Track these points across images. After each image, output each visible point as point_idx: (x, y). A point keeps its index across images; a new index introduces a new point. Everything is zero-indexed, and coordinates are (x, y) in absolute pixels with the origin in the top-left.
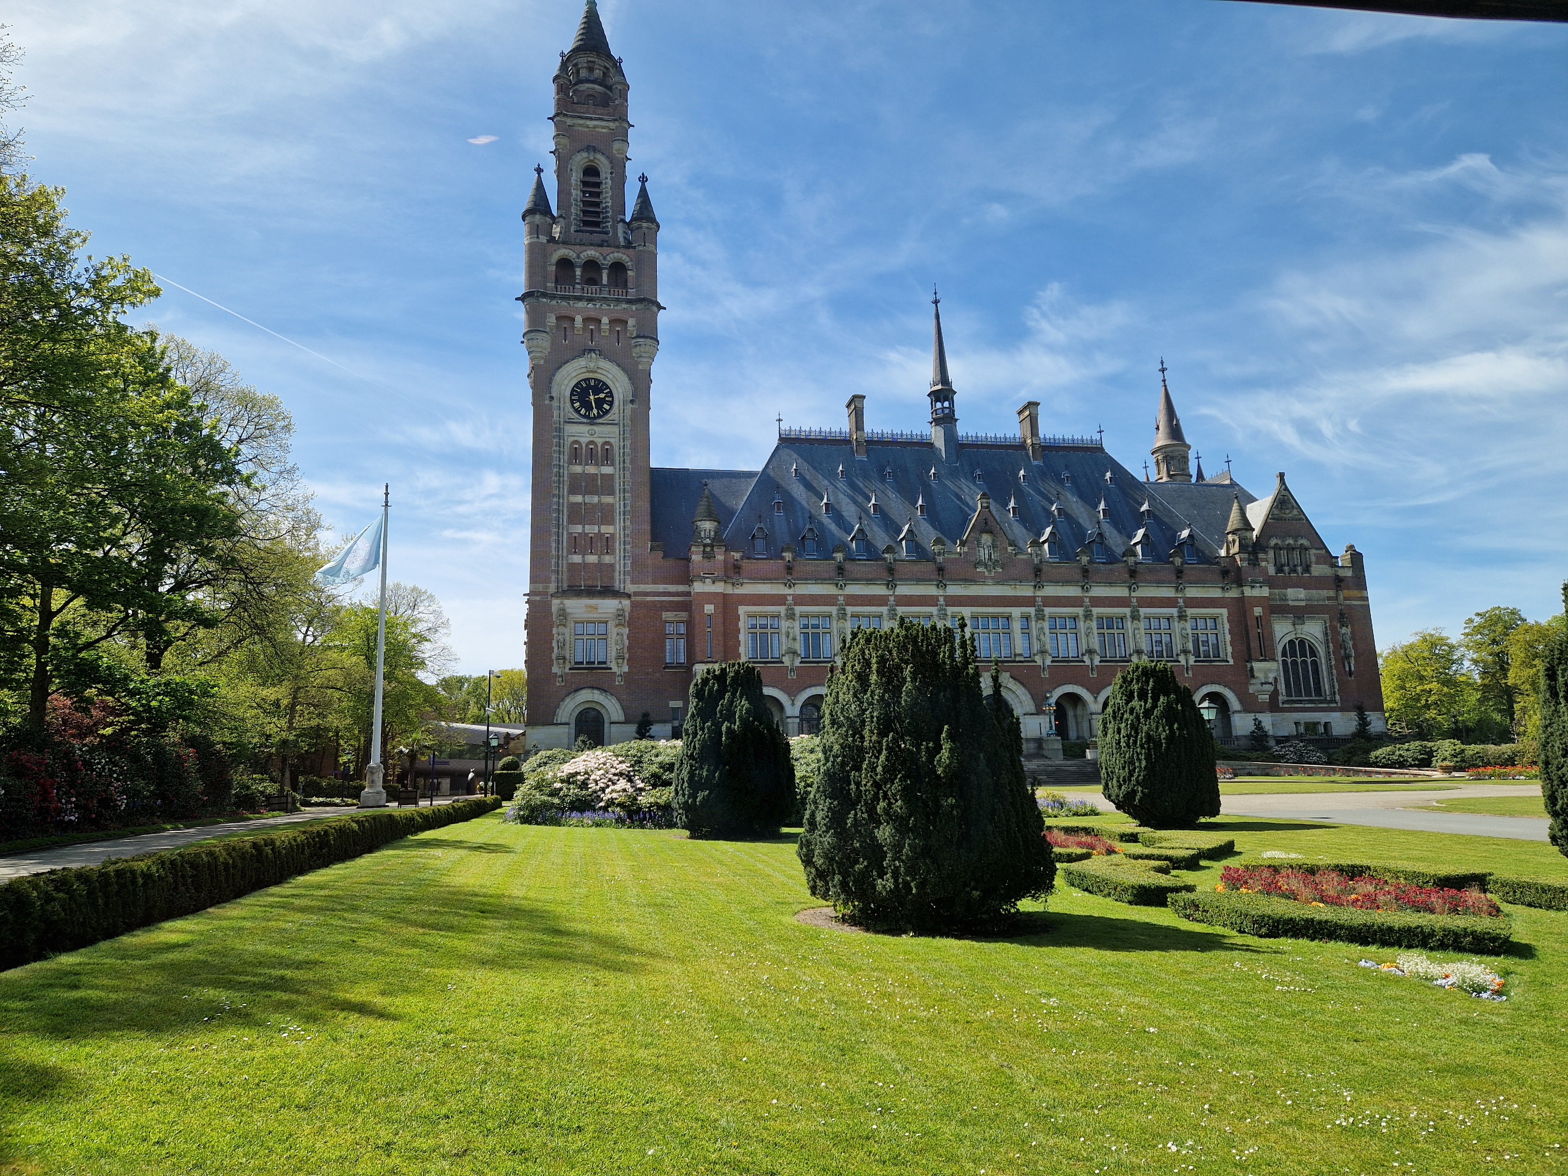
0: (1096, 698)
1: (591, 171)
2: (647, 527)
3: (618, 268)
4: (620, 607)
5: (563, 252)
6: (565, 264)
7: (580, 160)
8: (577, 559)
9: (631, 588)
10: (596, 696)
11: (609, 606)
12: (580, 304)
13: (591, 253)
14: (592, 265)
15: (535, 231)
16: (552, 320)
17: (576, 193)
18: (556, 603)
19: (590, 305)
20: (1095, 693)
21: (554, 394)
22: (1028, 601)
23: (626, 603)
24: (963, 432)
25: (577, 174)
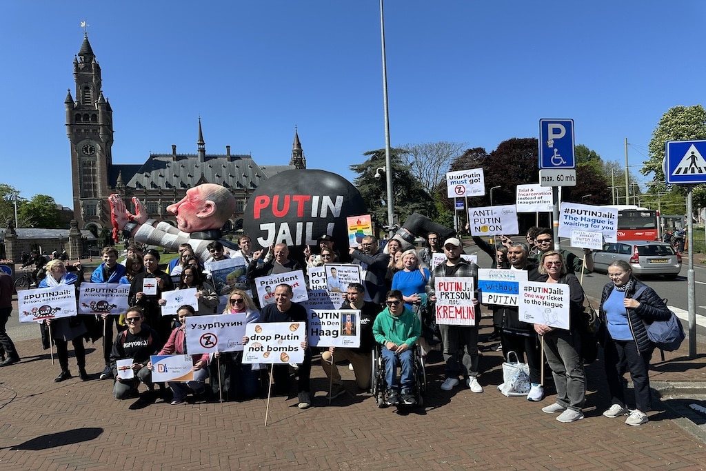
1: (87, 88)
2: (106, 182)
3: (94, 115)
4: (99, 201)
5: (77, 112)
6: (78, 114)
7: (84, 84)
8: (87, 190)
9: (102, 197)
10: (94, 222)
13: (86, 112)
14: (86, 114)
15: (69, 107)
16: (75, 131)
17: (82, 95)
18: (81, 201)
19: (86, 126)
21: (78, 150)
23: (101, 200)
24: (207, 153)
25: (82, 89)
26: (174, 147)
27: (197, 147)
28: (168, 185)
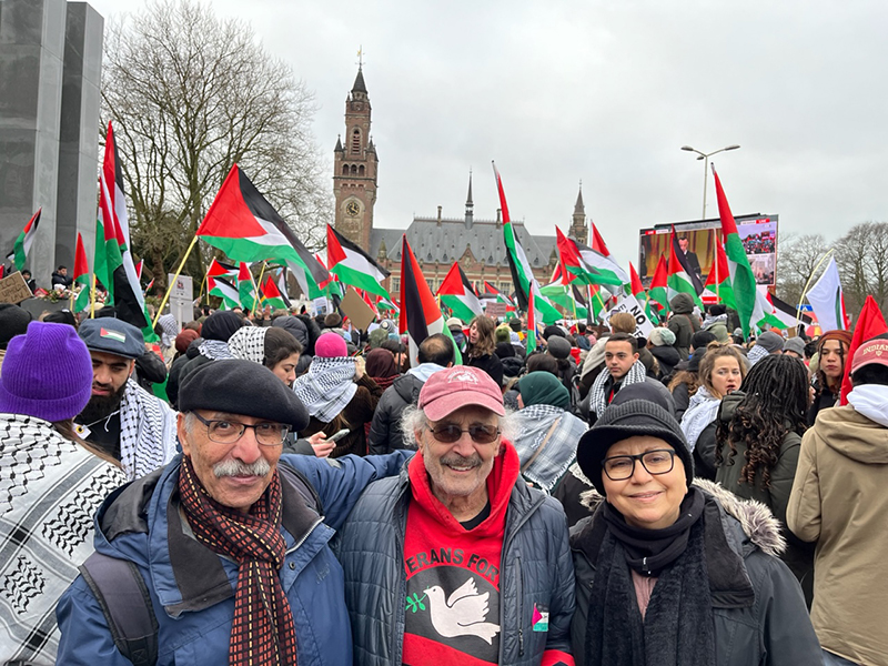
1: (356, 132)
3: (362, 167)
5: (345, 163)
6: (346, 166)
7: (353, 129)
12: (350, 180)
13: (354, 163)
14: (354, 166)
16: (341, 185)
17: (351, 141)
19: (353, 180)
21: (341, 207)
22: (480, 278)
24: (475, 218)
25: (352, 134)
26: (440, 209)
27: (464, 209)
28: (430, 256)
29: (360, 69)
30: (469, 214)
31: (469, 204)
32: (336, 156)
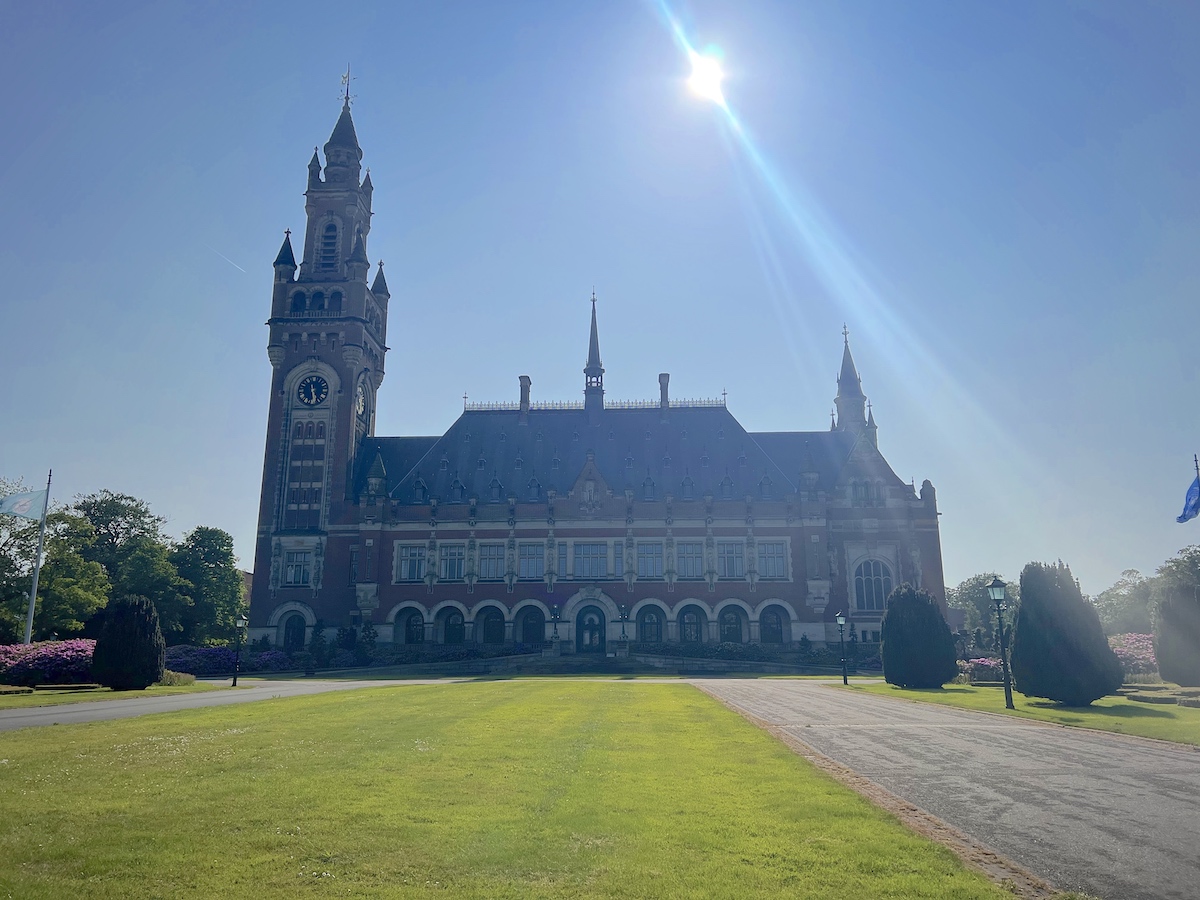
0: (672, 609)
1: (331, 228)
2: (344, 483)
3: (337, 295)
4: (319, 541)
5: (299, 288)
6: (300, 296)
7: (324, 220)
8: (294, 507)
9: (328, 527)
10: (298, 607)
11: (312, 541)
12: (307, 324)
13: (318, 287)
14: (319, 295)
16: (286, 337)
17: (318, 245)
18: (275, 538)
19: (314, 325)
20: (671, 605)
21: (285, 389)
22: (621, 533)
23: (324, 538)
24: (609, 401)
25: (320, 231)
26: (525, 383)
29: (346, 108)
30: (594, 393)
31: (594, 368)
32: (279, 275)
